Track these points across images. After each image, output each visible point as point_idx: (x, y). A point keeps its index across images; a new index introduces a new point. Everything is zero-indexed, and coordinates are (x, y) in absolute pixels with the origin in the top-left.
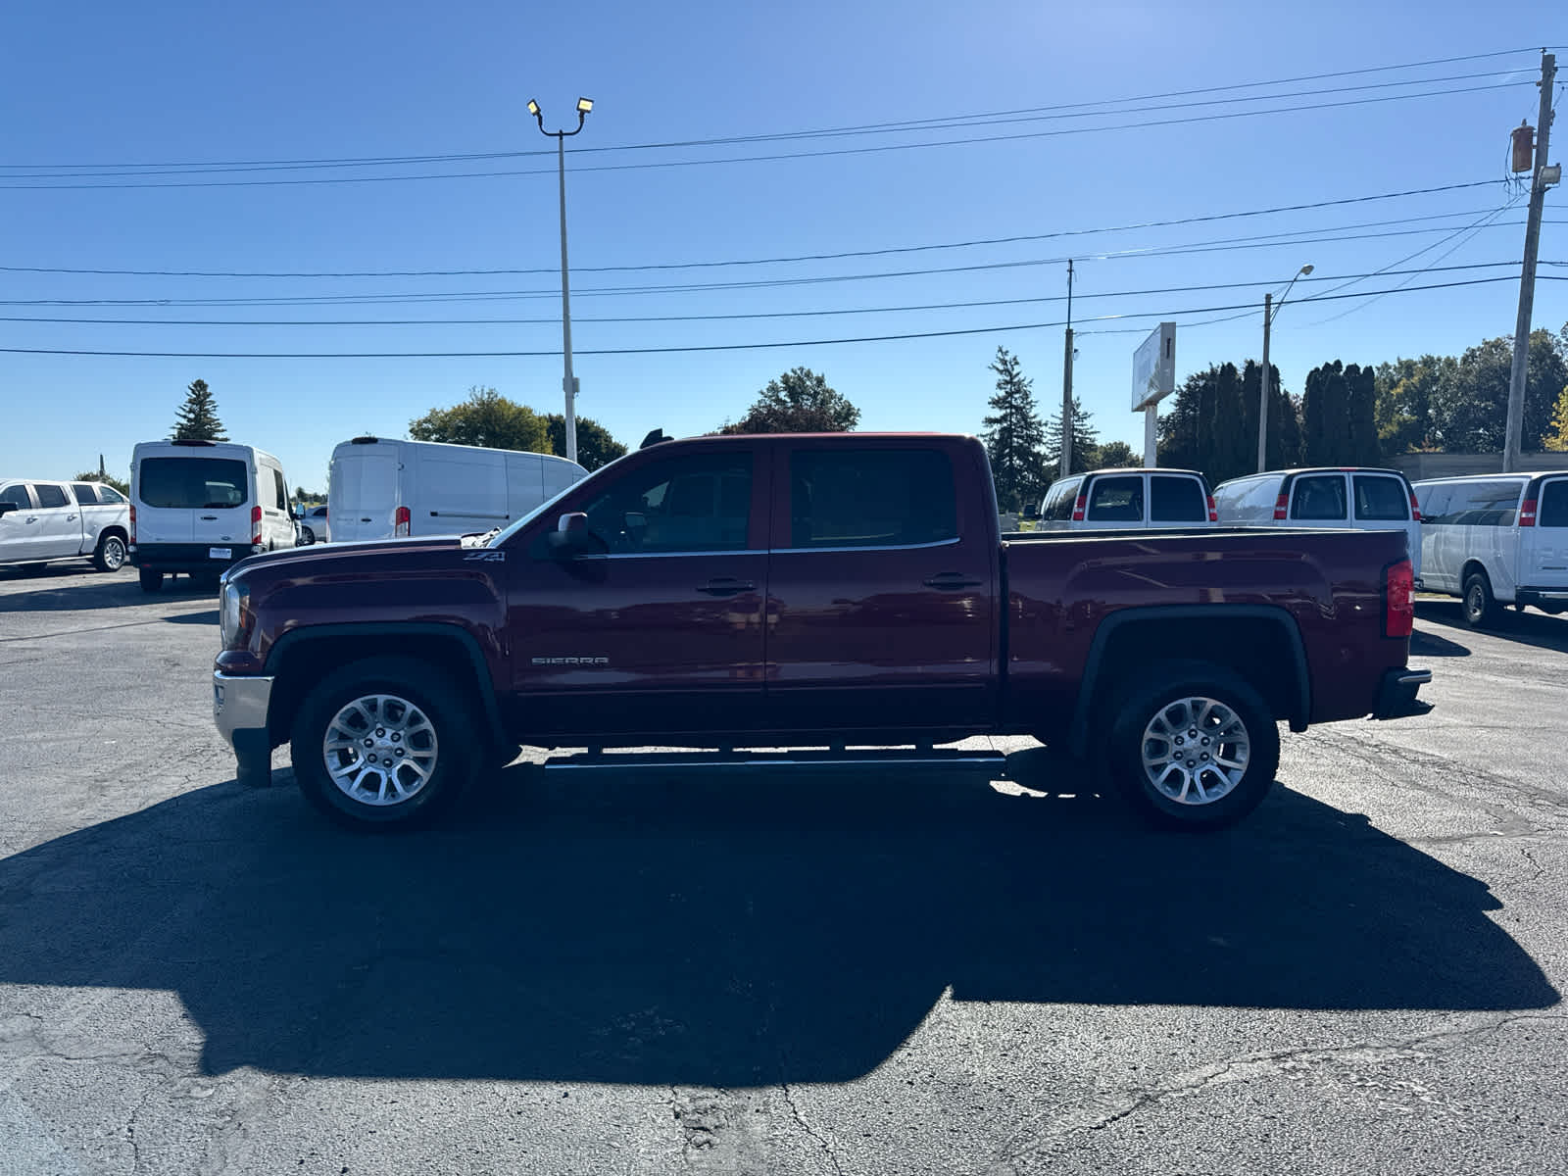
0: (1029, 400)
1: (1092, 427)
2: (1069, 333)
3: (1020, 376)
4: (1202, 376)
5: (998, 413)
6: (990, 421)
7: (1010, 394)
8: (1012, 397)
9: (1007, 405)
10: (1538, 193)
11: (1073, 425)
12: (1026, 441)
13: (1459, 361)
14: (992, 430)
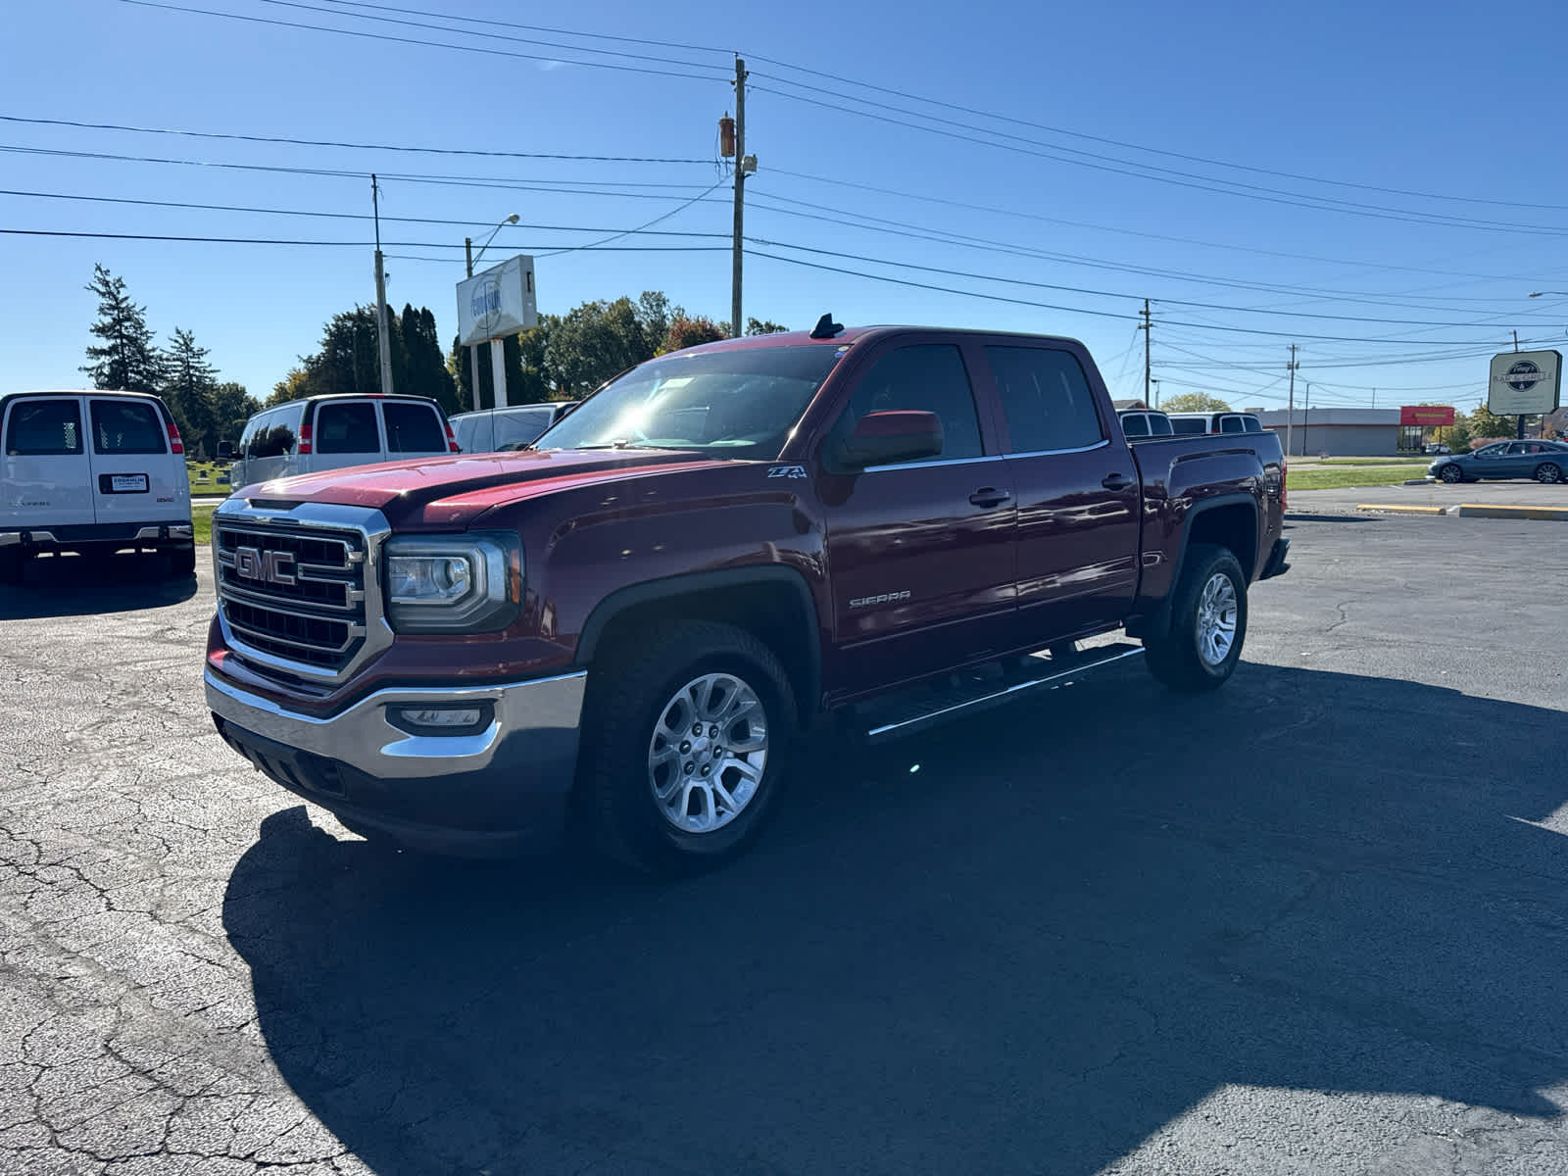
0: (144, 330)
1: (210, 365)
2: (379, 256)
3: (128, 301)
4: (349, 317)
5: (105, 343)
6: (96, 353)
7: (118, 321)
8: (121, 326)
9: (116, 334)
10: (740, 178)
11: (188, 362)
12: (145, 377)
13: (562, 320)
14: (100, 362)
